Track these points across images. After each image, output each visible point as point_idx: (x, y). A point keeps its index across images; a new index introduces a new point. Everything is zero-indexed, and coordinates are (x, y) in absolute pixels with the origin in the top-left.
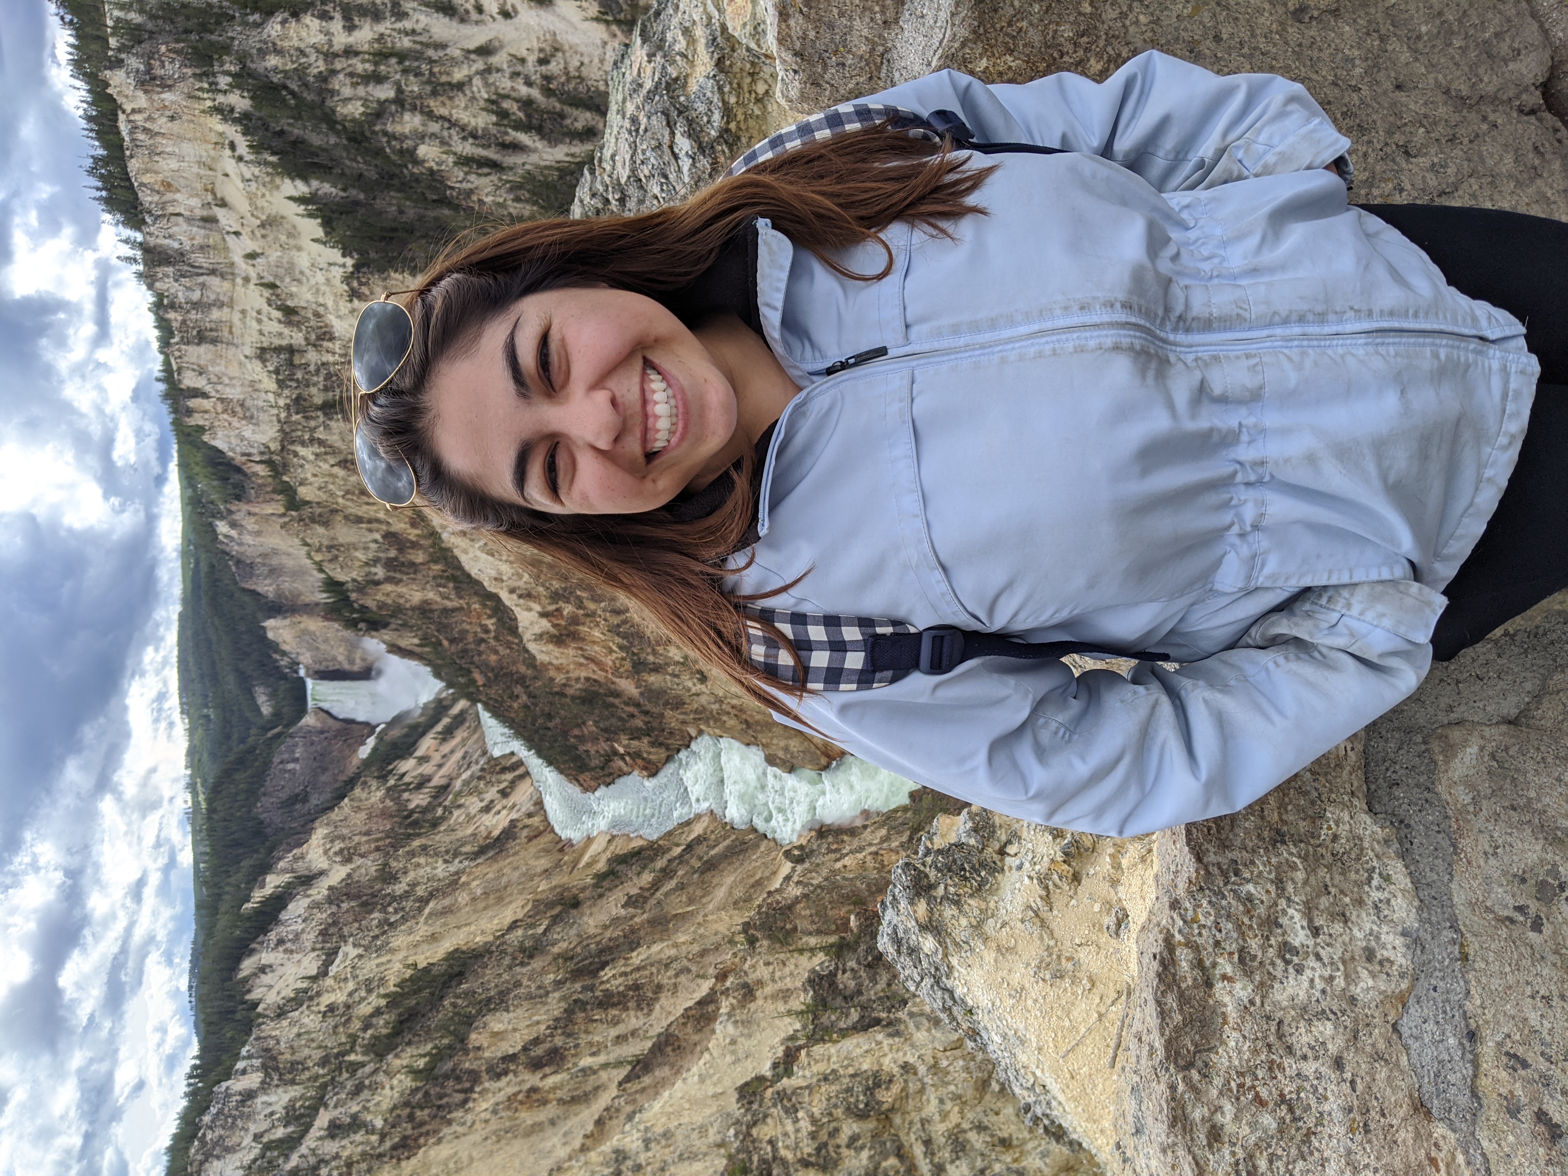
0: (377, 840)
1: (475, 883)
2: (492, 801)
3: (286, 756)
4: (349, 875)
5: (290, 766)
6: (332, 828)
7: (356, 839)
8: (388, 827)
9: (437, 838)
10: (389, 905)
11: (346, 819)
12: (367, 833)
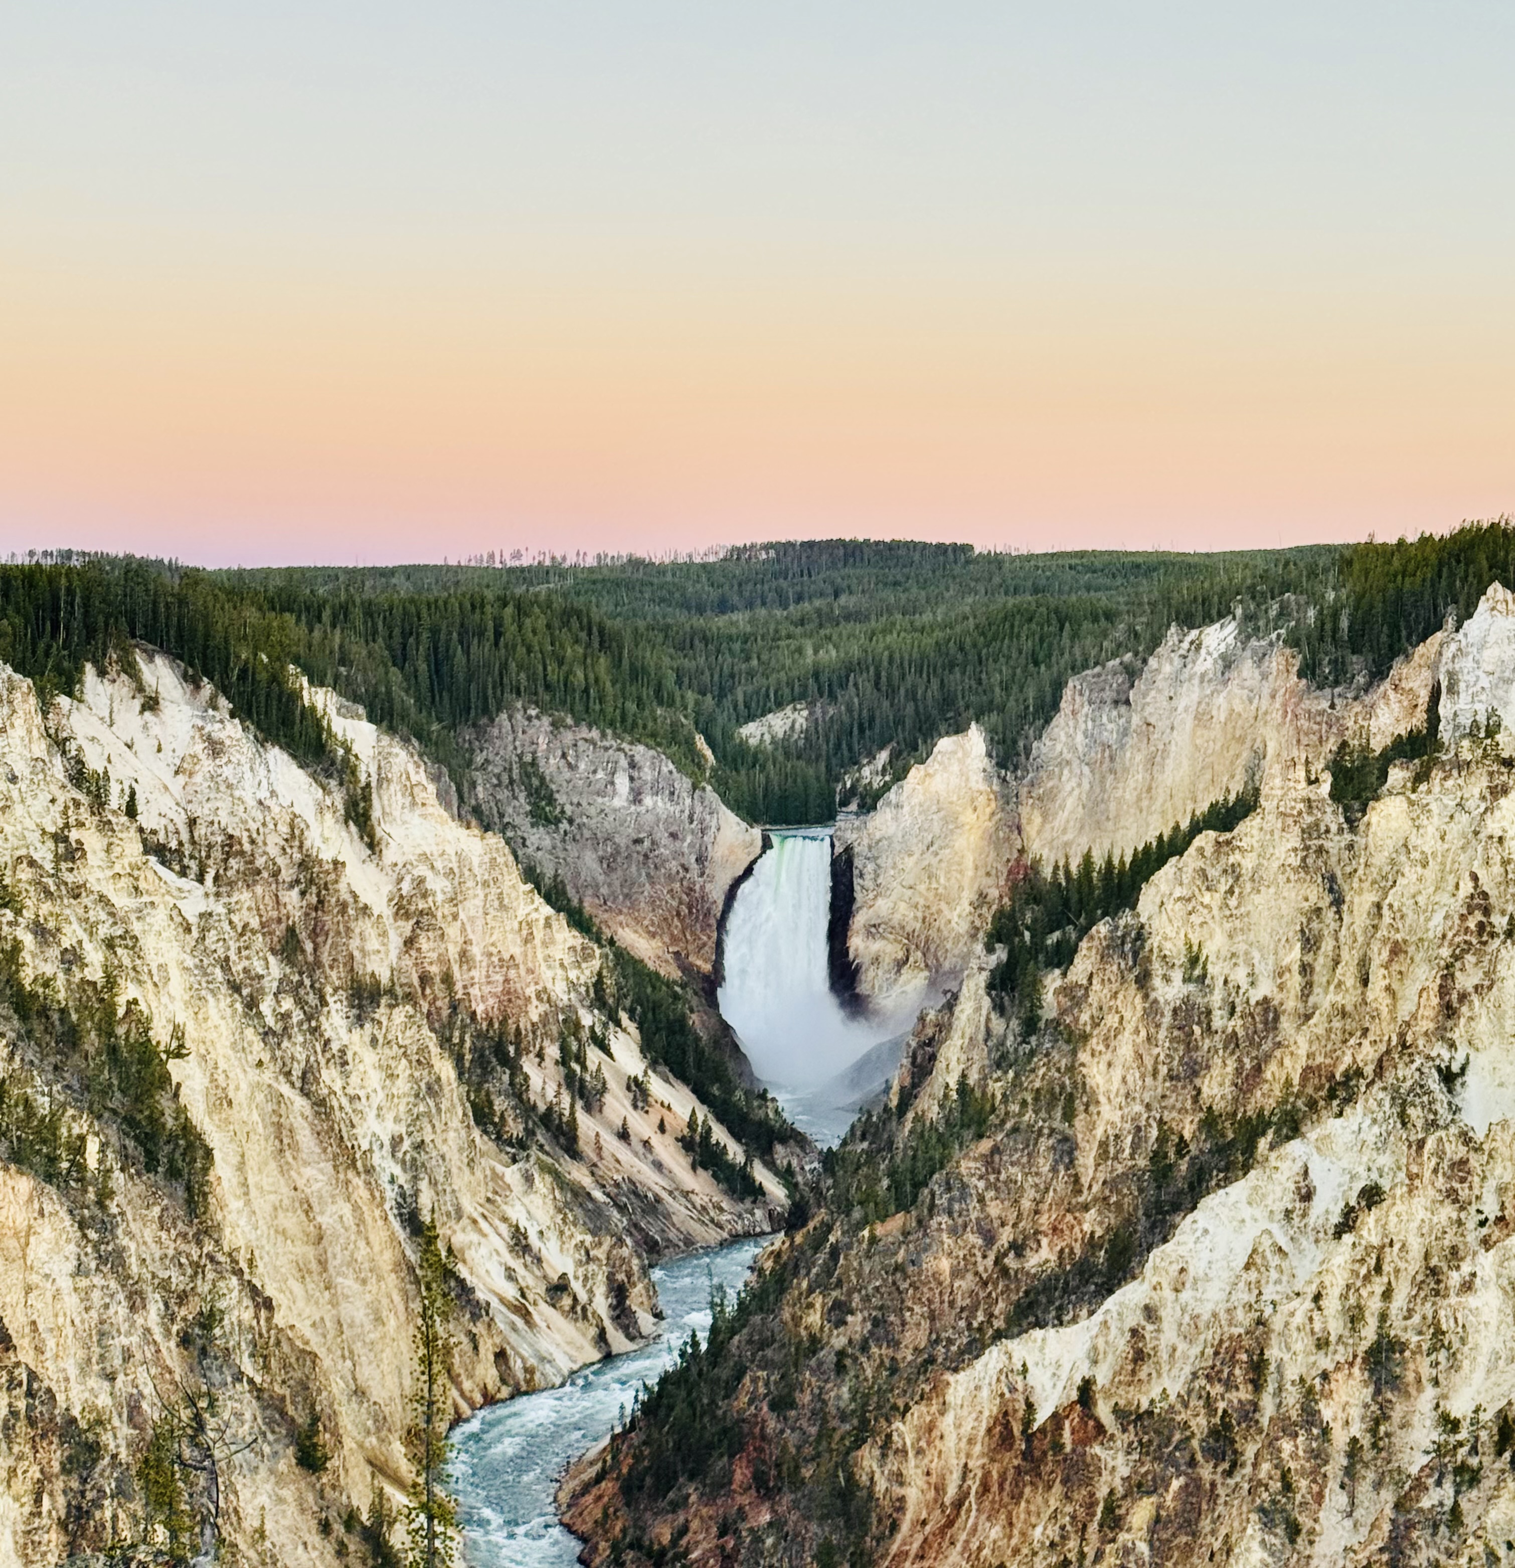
0: (448, 980)
1: (346, 1210)
2: (539, 1260)
3: (647, 774)
4: (365, 910)
5: (622, 783)
6: (481, 873)
7: (452, 931)
8: (480, 1009)
9: (455, 1123)
10: (300, 1002)
11: (503, 907)
12: (464, 956)
